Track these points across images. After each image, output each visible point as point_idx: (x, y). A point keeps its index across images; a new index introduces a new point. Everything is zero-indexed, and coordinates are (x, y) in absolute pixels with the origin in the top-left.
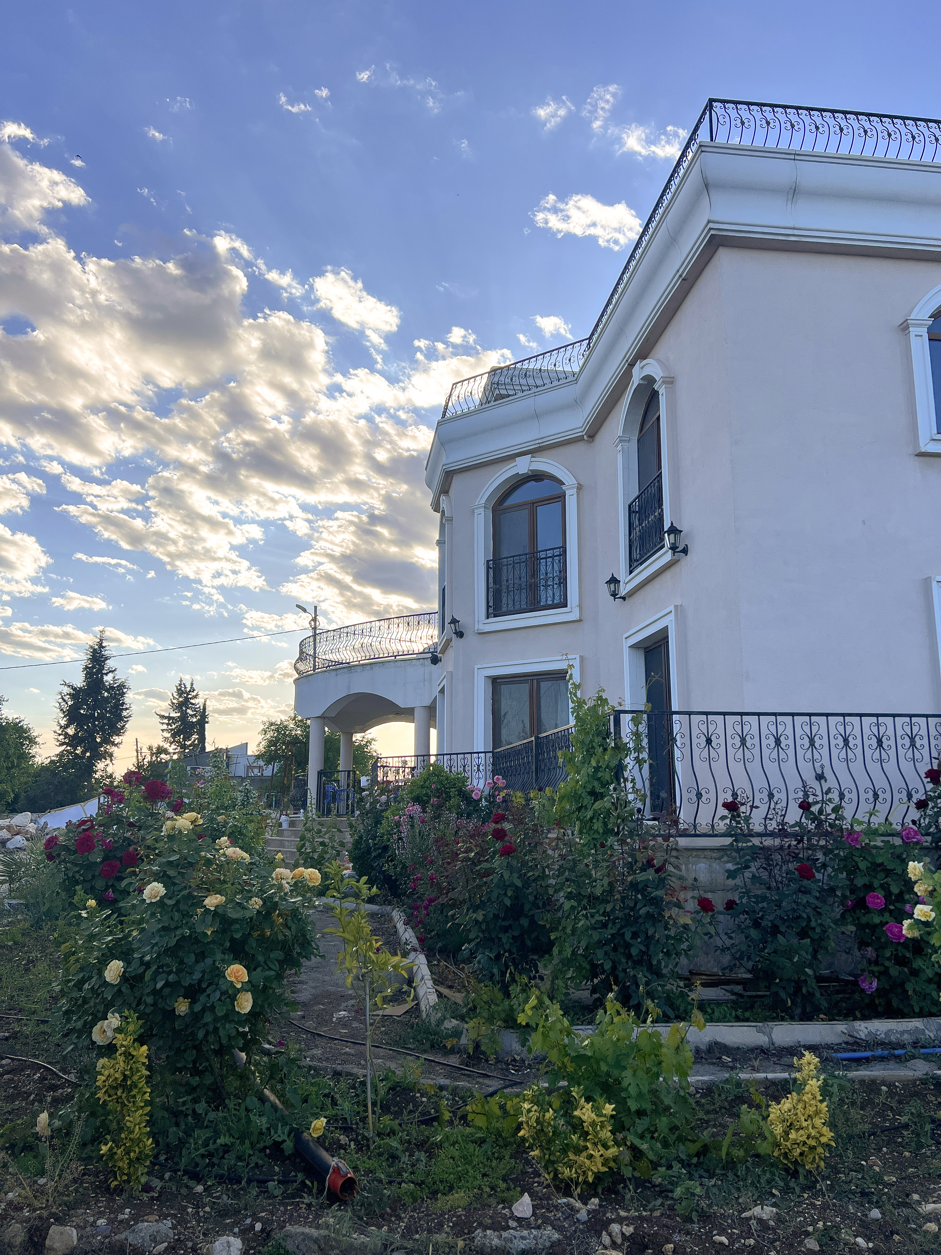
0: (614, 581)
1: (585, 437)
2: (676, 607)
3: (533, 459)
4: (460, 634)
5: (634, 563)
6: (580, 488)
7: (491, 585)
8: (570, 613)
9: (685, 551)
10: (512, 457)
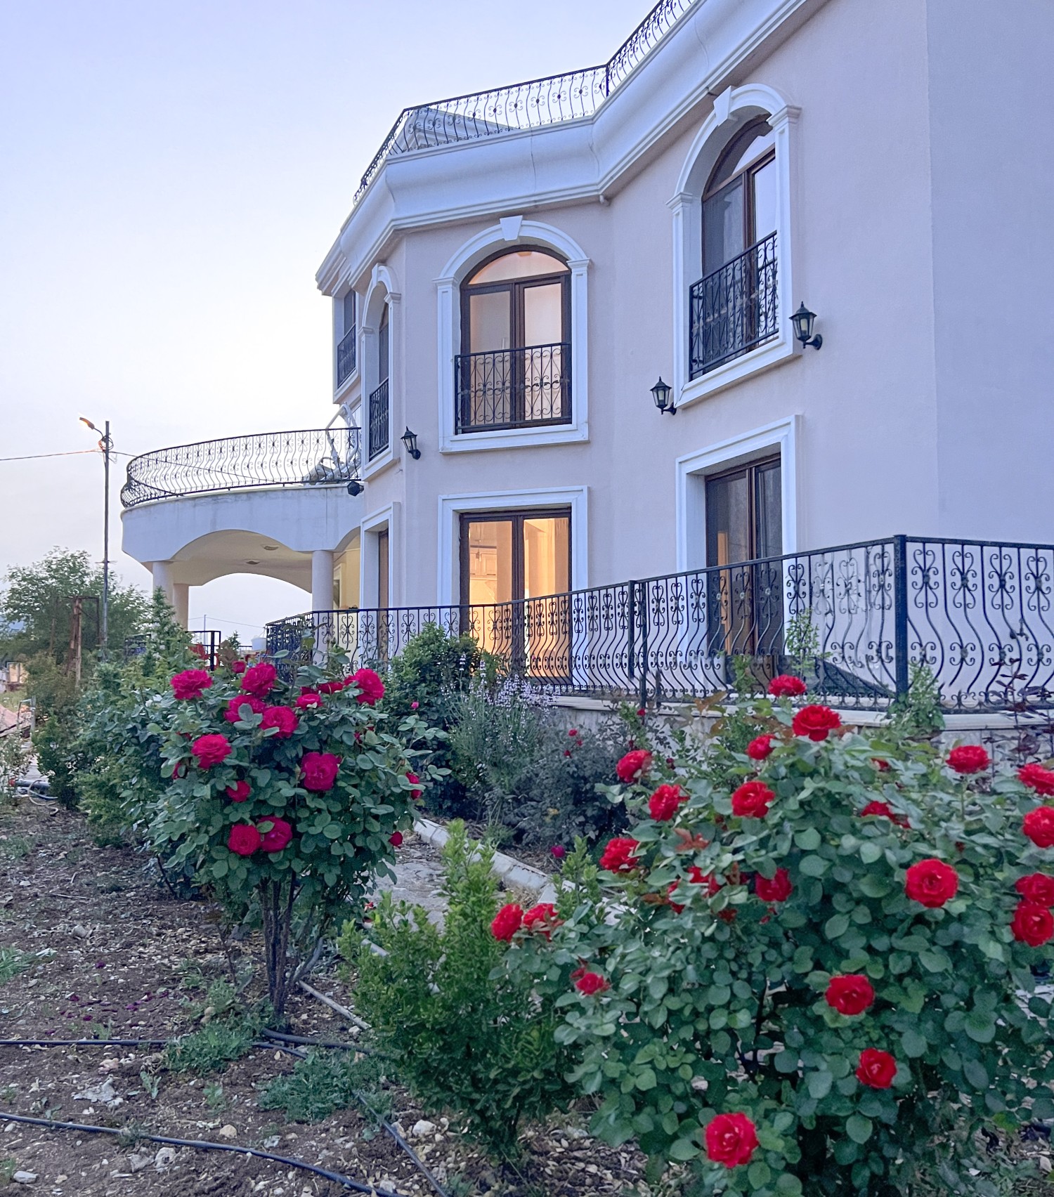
0: (661, 388)
1: (602, 198)
2: (797, 417)
3: (525, 222)
4: (416, 454)
5: (698, 365)
6: (591, 267)
7: (459, 390)
8: (576, 431)
9: (817, 343)
10: (494, 219)
